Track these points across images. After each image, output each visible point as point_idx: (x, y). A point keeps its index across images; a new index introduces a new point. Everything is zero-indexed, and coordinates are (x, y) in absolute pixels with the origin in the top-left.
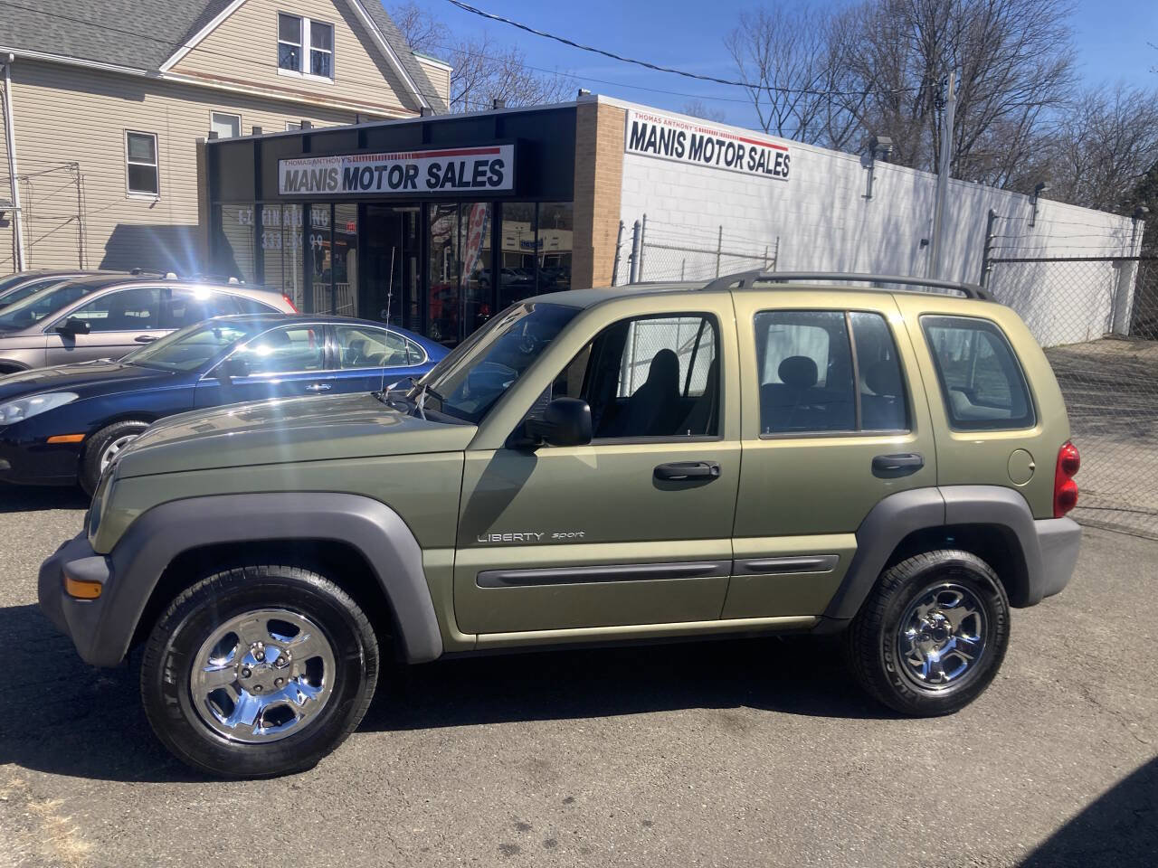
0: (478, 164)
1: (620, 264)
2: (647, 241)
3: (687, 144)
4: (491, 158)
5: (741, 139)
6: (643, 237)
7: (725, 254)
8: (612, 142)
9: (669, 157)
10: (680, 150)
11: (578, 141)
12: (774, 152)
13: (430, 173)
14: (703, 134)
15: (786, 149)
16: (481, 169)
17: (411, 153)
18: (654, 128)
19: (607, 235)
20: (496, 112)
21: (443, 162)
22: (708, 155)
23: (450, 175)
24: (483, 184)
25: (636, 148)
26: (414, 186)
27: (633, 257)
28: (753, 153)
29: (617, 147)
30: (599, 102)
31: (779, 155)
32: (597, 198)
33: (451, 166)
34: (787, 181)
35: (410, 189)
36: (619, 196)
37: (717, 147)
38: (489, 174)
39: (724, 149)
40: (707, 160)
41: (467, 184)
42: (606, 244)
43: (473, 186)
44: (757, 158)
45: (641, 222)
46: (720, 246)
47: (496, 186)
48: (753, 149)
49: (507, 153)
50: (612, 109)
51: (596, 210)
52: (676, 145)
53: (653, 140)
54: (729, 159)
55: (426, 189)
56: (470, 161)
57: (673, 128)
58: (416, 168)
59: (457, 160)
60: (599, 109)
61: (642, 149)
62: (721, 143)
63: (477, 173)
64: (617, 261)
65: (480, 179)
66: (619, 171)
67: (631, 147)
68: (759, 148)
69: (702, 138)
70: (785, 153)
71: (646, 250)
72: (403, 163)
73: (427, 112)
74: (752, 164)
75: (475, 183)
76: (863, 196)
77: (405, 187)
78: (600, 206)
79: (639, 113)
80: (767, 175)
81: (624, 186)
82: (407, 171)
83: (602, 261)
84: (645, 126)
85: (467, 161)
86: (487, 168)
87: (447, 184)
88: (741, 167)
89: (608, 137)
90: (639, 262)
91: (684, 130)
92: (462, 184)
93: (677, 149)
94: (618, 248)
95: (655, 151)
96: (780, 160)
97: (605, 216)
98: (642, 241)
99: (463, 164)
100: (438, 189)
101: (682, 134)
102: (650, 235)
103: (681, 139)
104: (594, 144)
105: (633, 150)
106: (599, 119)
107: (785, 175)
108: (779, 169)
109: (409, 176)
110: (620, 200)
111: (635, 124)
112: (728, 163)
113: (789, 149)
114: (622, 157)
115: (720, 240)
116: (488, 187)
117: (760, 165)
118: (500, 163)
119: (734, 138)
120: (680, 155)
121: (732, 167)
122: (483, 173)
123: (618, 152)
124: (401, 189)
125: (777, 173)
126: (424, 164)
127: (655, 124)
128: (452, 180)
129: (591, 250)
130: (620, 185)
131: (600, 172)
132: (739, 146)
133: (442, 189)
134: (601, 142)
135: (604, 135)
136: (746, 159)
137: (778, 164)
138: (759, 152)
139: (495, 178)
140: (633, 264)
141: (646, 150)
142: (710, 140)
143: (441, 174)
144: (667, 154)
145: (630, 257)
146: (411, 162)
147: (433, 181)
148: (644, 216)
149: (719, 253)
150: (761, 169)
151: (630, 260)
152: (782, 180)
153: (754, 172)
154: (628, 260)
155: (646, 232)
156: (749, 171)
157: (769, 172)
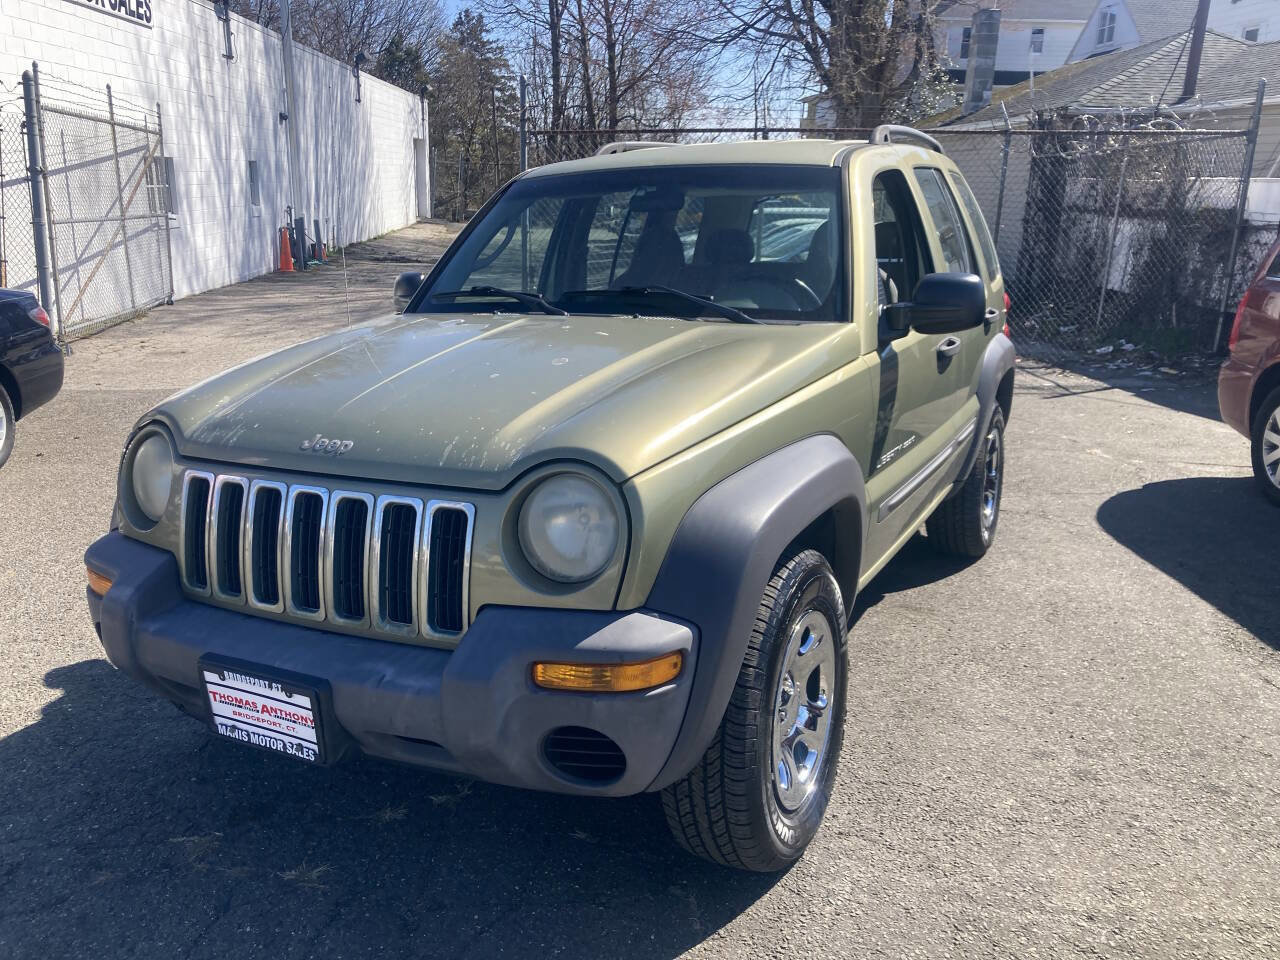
1: (4, 137)
2: (43, 101)
6: (38, 95)
7: (119, 125)
27: (28, 125)
34: (151, 28)
45: (31, 73)
46: (112, 113)
71: (46, 116)
76: (224, 55)
80: (130, 18)
88: (103, 6)
90: (37, 132)
98: (38, 102)
102: (48, 94)
107: (148, 20)
108: (141, 11)
115: (111, 105)
117: (122, 3)
121: (93, 4)
125: (140, 17)
137: (139, 4)
140: (31, 136)
145: (23, 125)
148: (35, 65)
149: (113, 124)
150: (123, 9)
151: (25, 130)
152: (146, 27)
153: (116, 12)
154: (19, 130)
155: (42, 90)
156: (111, 11)
157: (132, 13)
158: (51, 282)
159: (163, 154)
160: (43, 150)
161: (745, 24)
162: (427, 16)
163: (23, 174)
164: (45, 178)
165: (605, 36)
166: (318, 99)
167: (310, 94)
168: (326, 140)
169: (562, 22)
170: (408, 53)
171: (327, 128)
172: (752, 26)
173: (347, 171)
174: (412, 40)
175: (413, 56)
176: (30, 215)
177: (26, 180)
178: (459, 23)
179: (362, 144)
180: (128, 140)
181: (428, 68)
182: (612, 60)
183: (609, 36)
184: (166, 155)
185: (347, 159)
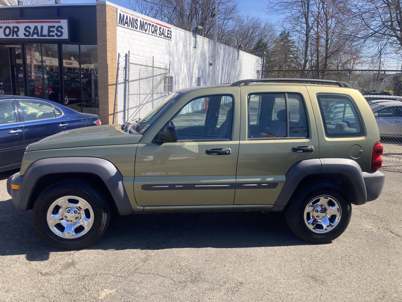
0: (49, 27)
1: (120, 71)
2: (130, 61)
3: (139, 24)
4: (56, 25)
5: (156, 24)
6: (129, 60)
7: (155, 67)
8: (112, 21)
9: (132, 29)
10: (136, 26)
11: (98, 20)
12: (167, 29)
13: (25, 30)
14: (144, 20)
15: (170, 28)
16: (51, 29)
17: (15, 21)
18: (127, 16)
19: (112, 59)
20: (57, 5)
21: (32, 26)
22: (146, 29)
23: (36, 32)
24: (53, 36)
25: (121, 24)
26: (17, 35)
27: (125, 68)
28: (160, 29)
29: (114, 23)
30: (106, 4)
31: (168, 31)
32: (108, 43)
33: (36, 28)
34: (171, 40)
35: (15, 37)
36: (116, 43)
37: (148, 26)
38: (56, 32)
39: (151, 27)
40: (146, 31)
41: (45, 36)
42: (112, 62)
43: (48, 37)
44: (162, 31)
45: (128, 54)
46: (153, 64)
47: (60, 37)
48: (160, 28)
49: (64, 23)
50: (111, 7)
51: (108, 49)
52: (135, 24)
53: (127, 21)
54: (153, 31)
55: (24, 37)
56: (46, 26)
57: (134, 17)
58: (18, 28)
59: (39, 25)
60: (107, 7)
61: (123, 25)
62: (150, 24)
63: (49, 31)
64: (118, 69)
65: (51, 34)
66: (115, 33)
67: (119, 24)
68: (162, 27)
69: (143, 22)
70: (170, 30)
71: (131, 65)
72: (11, 25)
73: (21, 3)
74: (160, 33)
75: (49, 35)
76: (193, 47)
77: (13, 36)
78: (109, 47)
79: (122, 10)
80: (165, 38)
81: (117, 39)
82: (13, 29)
83: (111, 69)
84: (124, 15)
85: (45, 26)
86: (55, 29)
87: (34, 35)
88: (157, 35)
89: (111, 19)
90: (128, 70)
91: (137, 18)
92: (42, 35)
93: (135, 25)
94: (118, 64)
95: (128, 26)
96: (169, 32)
97: (111, 51)
98: (129, 62)
99: (42, 27)
100: (30, 37)
101: (137, 20)
102: (132, 59)
103: (137, 22)
104: (105, 22)
105: (120, 25)
106: (107, 11)
107: (171, 38)
108: (169, 36)
109: (15, 31)
110: (116, 45)
111: (120, 14)
112: (153, 33)
113: (171, 28)
114: (116, 28)
115: (153, 62)
116: (56, 37)
117: (163, 34)
118: (62, 28)
119: (154, 23)
120: (136, 28)
121: (154, 34)
122: (53, 31)
123: (114, 25)
124: (10, 37)
125: (168, 37)
126: (22, 26)
127: (127, 15)
128: (37, 34)
129: (107, 65)
130: (116, 39)
131: (108, 33)
132: (156, 26)
133: (32, 38)
134: (108, 21)
135: (109, 18)
136: (158, 31)
137: (168, 34)
138: (162, 29)
139: (59, 34)
140: (126, 71)
141: (125, 25)
142: (146, 23)
143: (31, 31)
144: (132, 27)
145: (124, 68)
146: (15, 25)
147: (27, 34)
148: (129, 52)
149: (153, 67)
150: (163, 35)
151: (124, 69)
152: (170, 40)
153: (161, 36)
154: (123, 69)
155: (130, 58)
156: (159, 36)
157: (166, 36)
158: (127, 111)
159: (169, 75)
160: (129, 75)
161: (375, 31)
162: (271, 33)
163: (123, 81)
164: (128, 82)
165: (325, 37)
166: (224, 56)
167: (222, 55)
168: (226, 68)
169: (310, 34)
170: (263, 44)
171: (227, 64)
172: (377, 32)
173: (232, 77)
174: (265, 40)
175: (265, 45)
176: (123, 92)
177: (123, 83)
178: (282, 34)
179: (238, 69)
180: (158, 72)
181: (269, 49)
182: (327, 45)
183: (327, 37)
184: (170, 76)
185: (233, 73)
